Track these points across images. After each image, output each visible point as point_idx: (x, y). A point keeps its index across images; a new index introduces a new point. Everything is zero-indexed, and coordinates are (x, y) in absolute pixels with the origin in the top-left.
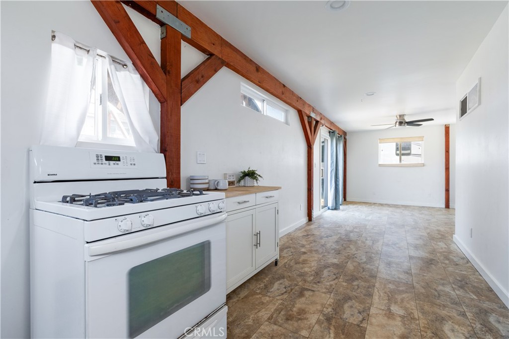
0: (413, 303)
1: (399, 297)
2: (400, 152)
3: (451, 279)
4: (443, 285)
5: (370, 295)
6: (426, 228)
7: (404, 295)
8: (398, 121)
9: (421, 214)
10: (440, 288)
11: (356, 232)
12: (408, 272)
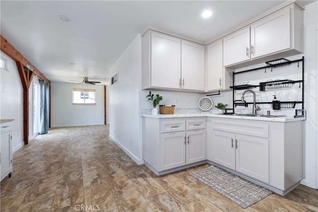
0: (98, 163)
1: (93, 163)
2: (85, 96)
3: (110, 151)
4: (108, 153)
5: (81, 167)
6: (98, 134)
7: (95, 162)
8: (85, 80)
9: (95, 128)
10: (107, 154)
11: (64, 143)
12: (95, 153)
